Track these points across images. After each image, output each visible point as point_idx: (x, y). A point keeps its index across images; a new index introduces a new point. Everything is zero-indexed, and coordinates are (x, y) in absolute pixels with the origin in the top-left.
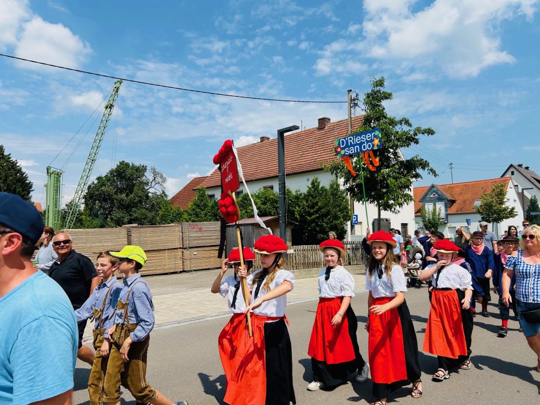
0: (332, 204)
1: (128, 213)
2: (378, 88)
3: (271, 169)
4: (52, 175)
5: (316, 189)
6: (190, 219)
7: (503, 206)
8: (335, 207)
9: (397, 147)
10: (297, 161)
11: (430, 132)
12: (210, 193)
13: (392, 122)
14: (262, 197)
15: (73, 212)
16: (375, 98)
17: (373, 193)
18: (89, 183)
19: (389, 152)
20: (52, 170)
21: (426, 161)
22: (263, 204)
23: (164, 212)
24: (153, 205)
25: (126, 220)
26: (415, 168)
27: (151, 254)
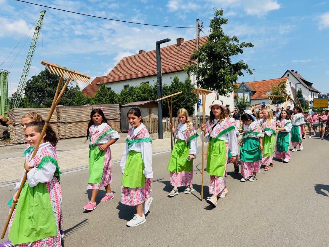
0: (187, 93)
2: (219, 16)
3: (147, 71)
5: (177, 83)
6: (95, 103)
8: (188, 95)
9: (230, 55)
10: (164, 66)
11: (250, 45)
12: (108, 86)
13: (227, 39)
14: (142, 89)
15: (17, 99)
16: (217, 23)
17: (214, 85)
18: (27, 80)
19: (225, 58)
20: (1, 71)
21: (246, 65)
22: (143, 93)
23: (79, 99)
24: (71, 95)
26: (240, 69)
27: (72, 125)
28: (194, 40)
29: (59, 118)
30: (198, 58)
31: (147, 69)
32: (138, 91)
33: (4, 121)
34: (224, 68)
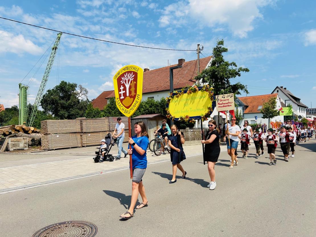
1: (68, 111)
2: (220, 46)
4: (23, 89)
6: (106, 115)
7: (275, 109)
9: (229, 77)
10: (167, 83)
11: (247, 70)
13: (227, 64)
14: (149, 103)
15: (35, 111)
16: (218, 51)
18: (44, 94)
19: (225, 80)
20: (22, 86)
21: (243, 86)
22: (150, 107)
23: (89, 111)
24: (82, 107)
25: (66, 115)
26: (237, 89)
27: (93, 134)
28: (194, 61)
29: (82, 129)
30: (202, 79)
31: (152, 86)
32: (145, 106)
33: (26, 130)
34: (224, 89)
